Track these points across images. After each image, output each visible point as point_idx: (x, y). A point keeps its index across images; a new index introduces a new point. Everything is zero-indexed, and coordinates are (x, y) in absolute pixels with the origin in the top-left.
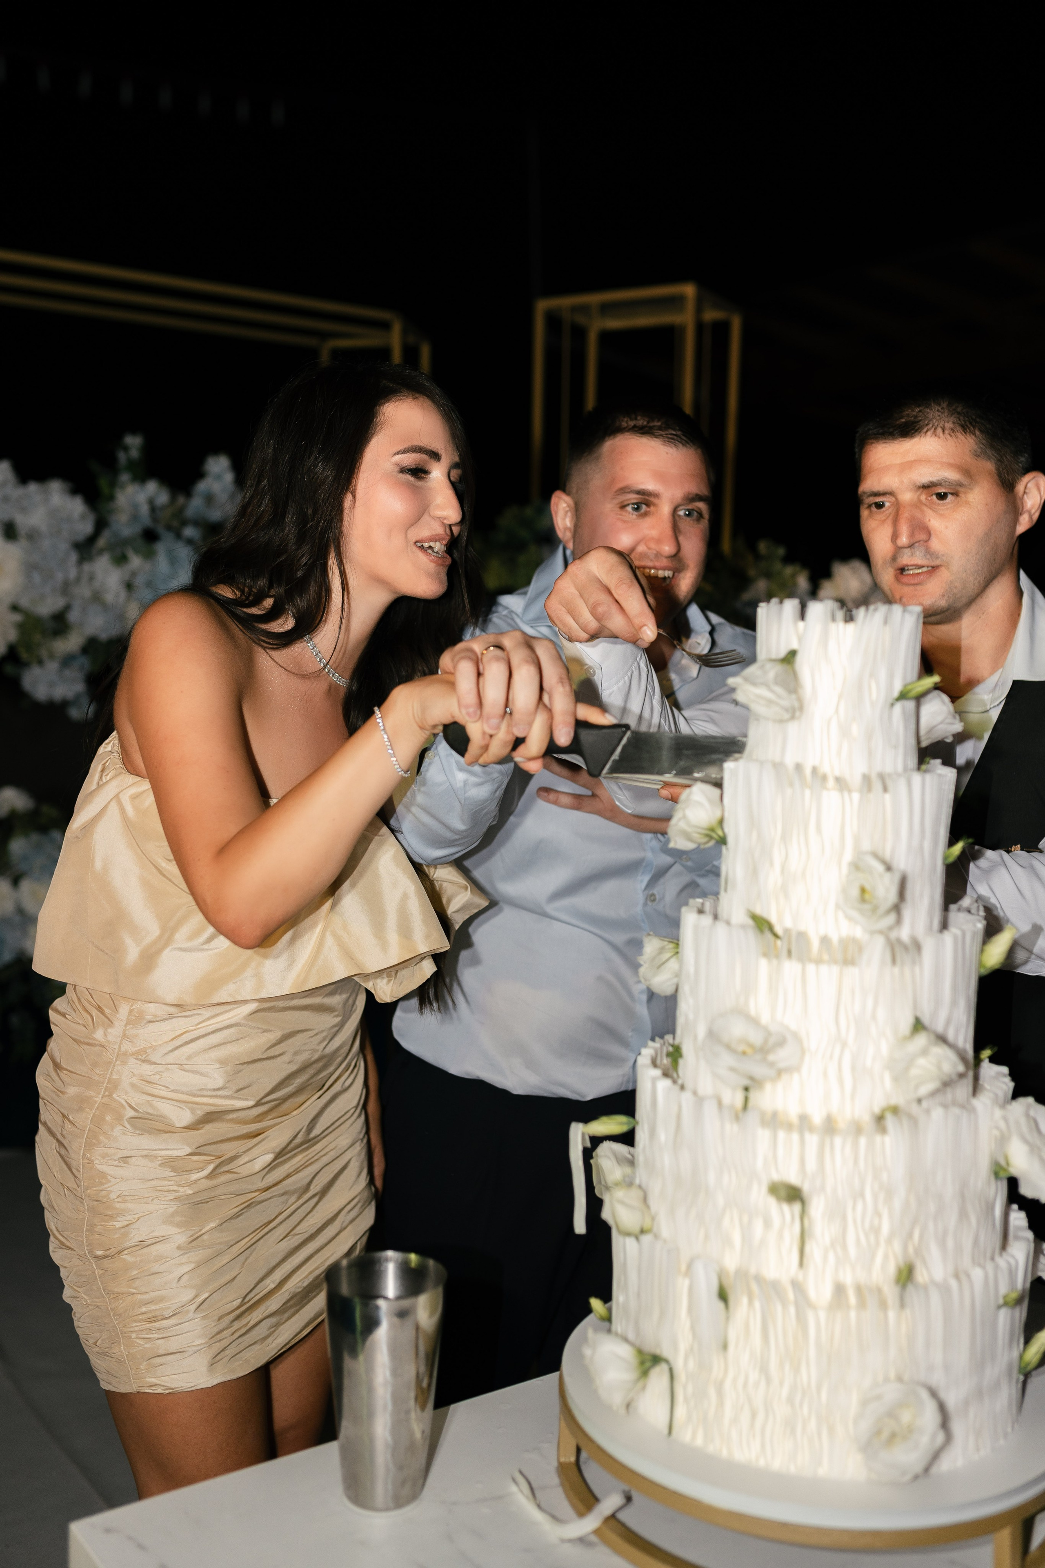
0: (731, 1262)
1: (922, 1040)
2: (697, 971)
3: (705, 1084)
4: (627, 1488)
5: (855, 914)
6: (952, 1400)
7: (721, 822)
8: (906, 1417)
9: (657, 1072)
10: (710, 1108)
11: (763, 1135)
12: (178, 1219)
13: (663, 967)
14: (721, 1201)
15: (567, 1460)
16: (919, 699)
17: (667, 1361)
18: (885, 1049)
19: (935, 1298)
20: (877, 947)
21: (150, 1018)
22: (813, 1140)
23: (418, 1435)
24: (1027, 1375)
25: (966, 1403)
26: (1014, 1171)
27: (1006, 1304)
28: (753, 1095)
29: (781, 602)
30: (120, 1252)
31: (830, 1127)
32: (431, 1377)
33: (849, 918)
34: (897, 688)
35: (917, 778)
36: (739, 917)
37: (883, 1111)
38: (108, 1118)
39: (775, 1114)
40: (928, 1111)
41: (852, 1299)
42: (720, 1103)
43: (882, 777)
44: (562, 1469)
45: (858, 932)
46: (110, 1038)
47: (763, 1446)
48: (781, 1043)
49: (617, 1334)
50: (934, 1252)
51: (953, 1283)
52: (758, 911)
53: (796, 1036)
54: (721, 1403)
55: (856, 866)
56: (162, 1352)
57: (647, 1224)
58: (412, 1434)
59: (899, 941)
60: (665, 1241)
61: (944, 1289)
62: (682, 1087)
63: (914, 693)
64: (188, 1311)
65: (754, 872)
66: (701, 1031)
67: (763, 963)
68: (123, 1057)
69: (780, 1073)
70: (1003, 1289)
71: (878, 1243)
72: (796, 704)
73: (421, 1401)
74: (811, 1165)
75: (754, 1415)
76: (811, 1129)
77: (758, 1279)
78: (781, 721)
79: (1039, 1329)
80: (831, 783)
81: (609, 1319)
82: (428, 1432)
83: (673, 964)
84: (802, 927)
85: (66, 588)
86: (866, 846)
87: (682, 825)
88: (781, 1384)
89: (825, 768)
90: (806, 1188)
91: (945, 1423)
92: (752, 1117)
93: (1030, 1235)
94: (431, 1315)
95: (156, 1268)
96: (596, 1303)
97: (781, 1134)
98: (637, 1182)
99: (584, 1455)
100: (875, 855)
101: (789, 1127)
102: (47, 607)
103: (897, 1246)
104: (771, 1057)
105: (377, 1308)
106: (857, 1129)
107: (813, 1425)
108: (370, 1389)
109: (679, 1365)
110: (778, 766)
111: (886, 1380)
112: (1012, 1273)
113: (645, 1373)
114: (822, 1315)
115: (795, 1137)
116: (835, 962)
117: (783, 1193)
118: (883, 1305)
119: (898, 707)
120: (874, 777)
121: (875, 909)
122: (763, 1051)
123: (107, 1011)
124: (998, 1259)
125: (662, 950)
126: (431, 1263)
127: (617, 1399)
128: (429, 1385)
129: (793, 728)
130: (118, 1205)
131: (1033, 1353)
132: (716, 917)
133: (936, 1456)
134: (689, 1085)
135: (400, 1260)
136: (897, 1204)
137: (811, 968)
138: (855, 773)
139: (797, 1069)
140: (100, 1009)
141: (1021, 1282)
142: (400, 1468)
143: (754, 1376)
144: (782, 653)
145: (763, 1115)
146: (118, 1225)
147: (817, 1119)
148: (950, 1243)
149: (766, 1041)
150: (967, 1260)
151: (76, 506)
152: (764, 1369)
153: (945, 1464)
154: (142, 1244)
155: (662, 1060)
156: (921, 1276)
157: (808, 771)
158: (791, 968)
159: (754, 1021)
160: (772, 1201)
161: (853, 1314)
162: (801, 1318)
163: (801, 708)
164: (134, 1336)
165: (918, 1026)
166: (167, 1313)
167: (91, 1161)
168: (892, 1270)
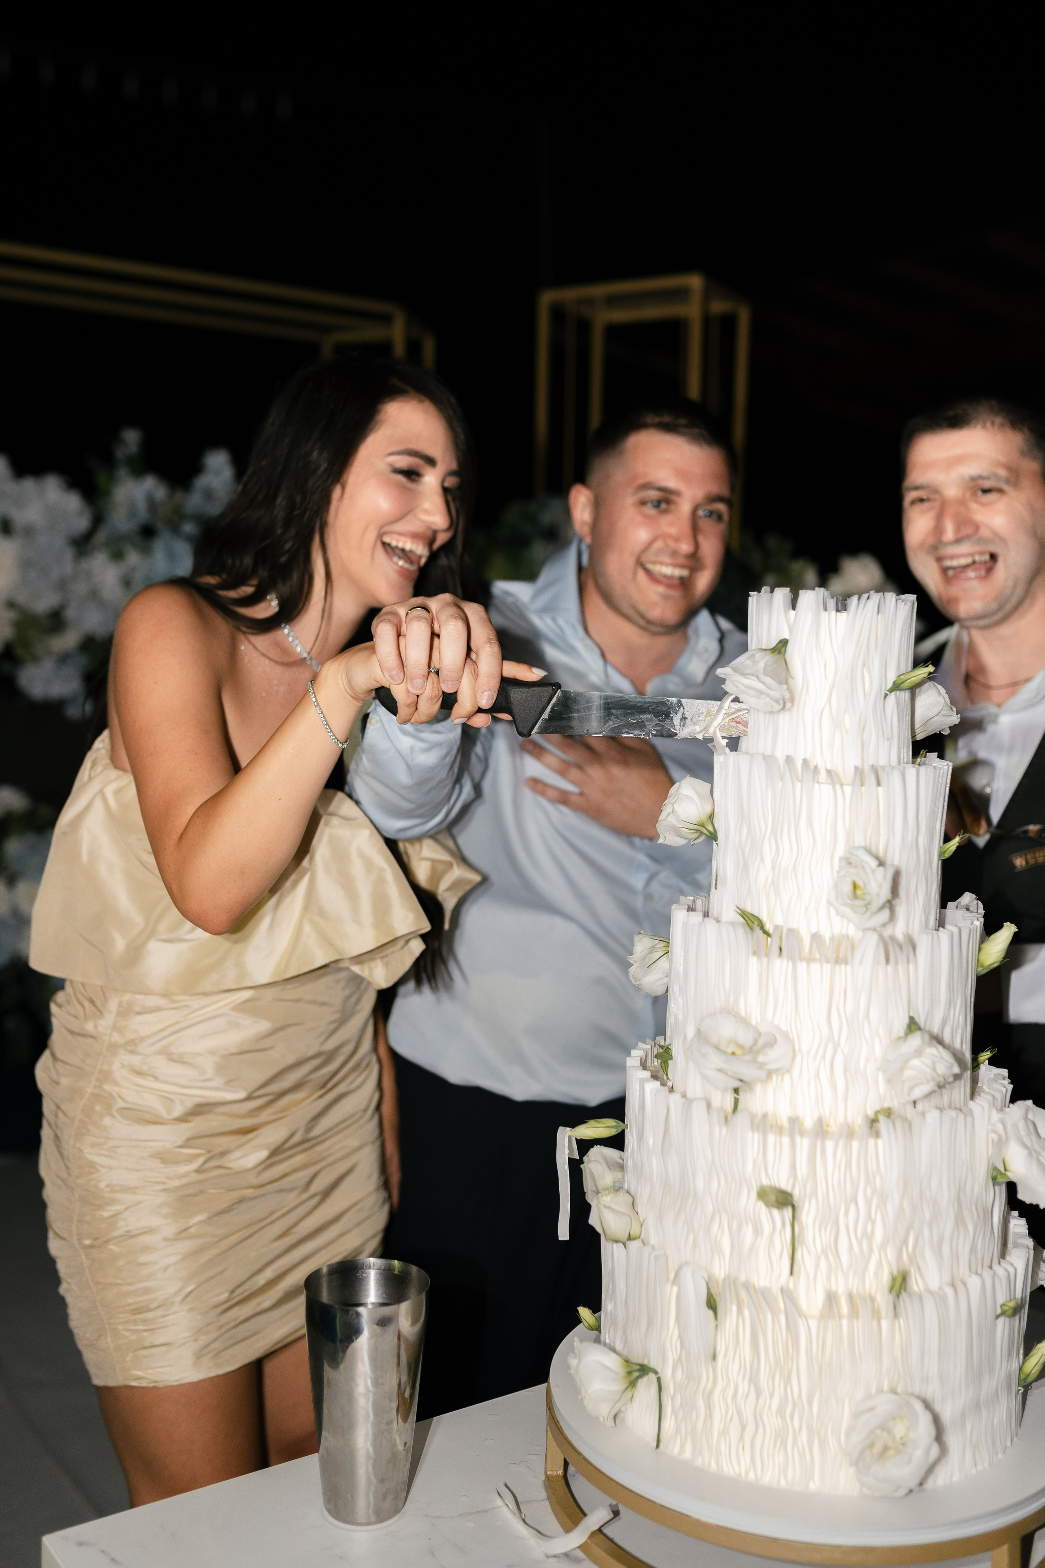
0: (720, 1271)
1: (916, 1040)
2: (686, 970)
3: (695, 1087)
4: (614, 1503)
5: (847, 910)
6: (947, 1413)
7: (711, 817)
8: (899, 1430)
9: (647, 1074)
10: (698, 1110)
11: (753, 1139)
12: (165, 1210)
13: (654, 966)
14: (710, 1208)
15: (555, 1473)
16: (914, 690)
17: (656, 1373)
18: (878, 1051)
19: (930, 1305)
20: (870, 945)
21: (137, 1009)
22: (803, 1144)
23: (400, 1447)
24: (1026, 1387)
25: (963, 1416)
26: (1012, 1176)
27: (1003, 1313)
28: (742, 1097)
29: (772, 591)
30: (107, 1242)
31: (821, 1130)
32: (413, 1387)
33: (843, 916)
34: (892, 678)
35: (911, 771)
36: (729, 914)
37: (877, 1113)
38: (98, 1108)
39: (765, 1116)
40: (923, 1114)
41: (845, 1309)
42: (709, 1106)
43: (875, 770)
44: (549, 1481)
45: (851, 930)
46: (101, 1029)
47: (753, 1459)
48: (772, 1043)
49: (605, 1344)
50: (930, 1260)
51: (949, 1291)
52: (749, 909)
53: (786, 1035)
54: (710, 1416)
55: (848, 862)
56: (147, 1344)
57: (635, 1231)
58: (394, 1445)
59: (893, 938)
60: (653, 1248)
61: (939, 1298)
62: (672, 1090)
63: (907, 684)
64: (173, 1303)
65: (745, 868)
66: (691, 1032)
67: (753, 960)
68: (113, 1048)
69: (769, 1074)
70: (1001, 1298)
71: (871, 1250)
72: (787, 695)
73: (403, 1411)
74: (802, 1170)
75: (743, 1428)
76: (802, 1134)
77: (747, 1286)
78: (771, 713)
79: (1040, 1341)
80: (823, 776)
81: (598, 1328)
82: (410, 1443)
83: (663, 963)
84: (793, 925)
85: (62, 585)
86: (859, 841)
87: (672, 820)
88: (771, 1396)
89: (817, 760)
90: (796, 1193)
91: (939, 1437)
92: (741, 1120)
93: (1030, 1242)
94: (414, 1322)
95: (144, 1258)
96: (584, 1312)
97: (771, 1138)
98: (626, 1187)
99: (571, 1469)
100: (869, 851)
101: (780, 1130)
102: (43, 604)
103: (891, 1253)
104: (761, 1058)
105: (358, 1314)
106: (849, 1133)
107: (804, 1436)
108: (351, 1399)
109: (667, 1375)
110: (768, 759)
111: (880, 1391)
112: (1010, 1282)
113: (633, 1384)
114: (813, 1324)
115: (786, 1140)
116: (828, 961)
117: (772, 1198)
118: (876, 1315)
119: (892, 697)
120: (867, 769)
121: (867, 906)
122: (753, 1051)
123: (98, 1003)
124: (996, 1267)
125: (652, 949)
126: (414, 1269)
127: (604, 1411)
128: (412, 1395)
129: (784, 718)
130: (107, 1195)
131: (1033, 1364)
132: (706, 914)
133: (930, 1470)
134: (678, 1087)
135: (383, 1267)
136: (891, 1209)
137: (802, 966)
138: (846, 766)
139: (789, 1071)
140: (92, 1002)
141: (1021, 1290)
142: (382, 1481)
143: (743, 1387)
144: (773, 644)
145: (753, 1117)
146: (106, 1214)
147: (809, 1123)
148: (946, 1249)
149: (756, 1042)
150: (963, 1268)
151: (72, 502)
152: (754, 1380)
153: (941, 1479)
154: (129, 1235)
155: (652, 1062)
156: (916, 1284)
157: (799, 764)
158: (781, 966)
159: (744, 1022)
160: (761, 1205)
161: (845, 1323)
162: (791, 1328)
163: (792, 700)
164: (120, 1327)
165: (913, 1026)
166: (152, 1306)
167: (80, 1151)
168: (886, 1278)
